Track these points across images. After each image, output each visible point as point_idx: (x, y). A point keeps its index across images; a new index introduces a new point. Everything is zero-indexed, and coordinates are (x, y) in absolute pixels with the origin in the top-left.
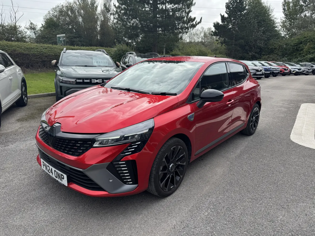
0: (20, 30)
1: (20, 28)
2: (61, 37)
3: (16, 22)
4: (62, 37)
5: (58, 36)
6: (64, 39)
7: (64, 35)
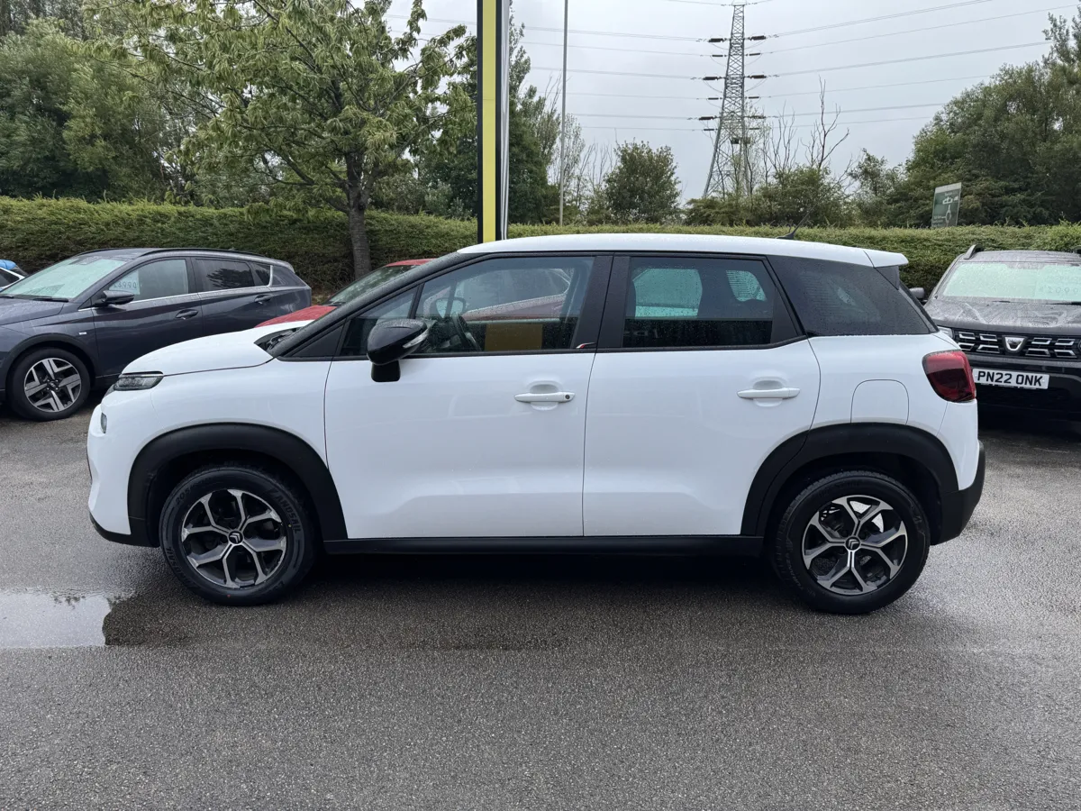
0: (826, 181)
1: (828, 176)
2: (947, 192)
3: (822, 160)
4: (951, 194)
5: (938, 190)
6: (956, 198)
7: (958, 186)
